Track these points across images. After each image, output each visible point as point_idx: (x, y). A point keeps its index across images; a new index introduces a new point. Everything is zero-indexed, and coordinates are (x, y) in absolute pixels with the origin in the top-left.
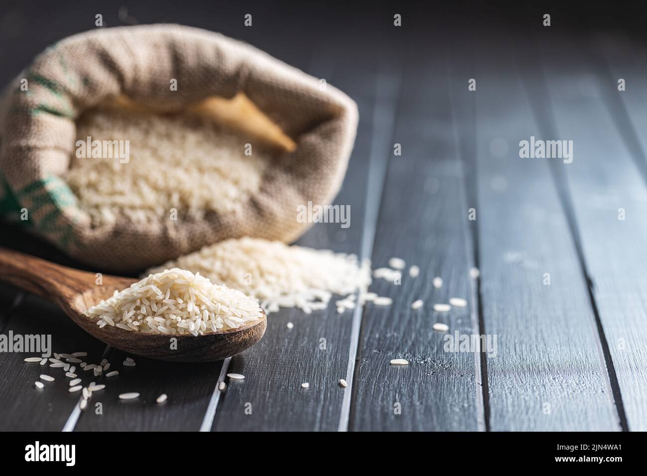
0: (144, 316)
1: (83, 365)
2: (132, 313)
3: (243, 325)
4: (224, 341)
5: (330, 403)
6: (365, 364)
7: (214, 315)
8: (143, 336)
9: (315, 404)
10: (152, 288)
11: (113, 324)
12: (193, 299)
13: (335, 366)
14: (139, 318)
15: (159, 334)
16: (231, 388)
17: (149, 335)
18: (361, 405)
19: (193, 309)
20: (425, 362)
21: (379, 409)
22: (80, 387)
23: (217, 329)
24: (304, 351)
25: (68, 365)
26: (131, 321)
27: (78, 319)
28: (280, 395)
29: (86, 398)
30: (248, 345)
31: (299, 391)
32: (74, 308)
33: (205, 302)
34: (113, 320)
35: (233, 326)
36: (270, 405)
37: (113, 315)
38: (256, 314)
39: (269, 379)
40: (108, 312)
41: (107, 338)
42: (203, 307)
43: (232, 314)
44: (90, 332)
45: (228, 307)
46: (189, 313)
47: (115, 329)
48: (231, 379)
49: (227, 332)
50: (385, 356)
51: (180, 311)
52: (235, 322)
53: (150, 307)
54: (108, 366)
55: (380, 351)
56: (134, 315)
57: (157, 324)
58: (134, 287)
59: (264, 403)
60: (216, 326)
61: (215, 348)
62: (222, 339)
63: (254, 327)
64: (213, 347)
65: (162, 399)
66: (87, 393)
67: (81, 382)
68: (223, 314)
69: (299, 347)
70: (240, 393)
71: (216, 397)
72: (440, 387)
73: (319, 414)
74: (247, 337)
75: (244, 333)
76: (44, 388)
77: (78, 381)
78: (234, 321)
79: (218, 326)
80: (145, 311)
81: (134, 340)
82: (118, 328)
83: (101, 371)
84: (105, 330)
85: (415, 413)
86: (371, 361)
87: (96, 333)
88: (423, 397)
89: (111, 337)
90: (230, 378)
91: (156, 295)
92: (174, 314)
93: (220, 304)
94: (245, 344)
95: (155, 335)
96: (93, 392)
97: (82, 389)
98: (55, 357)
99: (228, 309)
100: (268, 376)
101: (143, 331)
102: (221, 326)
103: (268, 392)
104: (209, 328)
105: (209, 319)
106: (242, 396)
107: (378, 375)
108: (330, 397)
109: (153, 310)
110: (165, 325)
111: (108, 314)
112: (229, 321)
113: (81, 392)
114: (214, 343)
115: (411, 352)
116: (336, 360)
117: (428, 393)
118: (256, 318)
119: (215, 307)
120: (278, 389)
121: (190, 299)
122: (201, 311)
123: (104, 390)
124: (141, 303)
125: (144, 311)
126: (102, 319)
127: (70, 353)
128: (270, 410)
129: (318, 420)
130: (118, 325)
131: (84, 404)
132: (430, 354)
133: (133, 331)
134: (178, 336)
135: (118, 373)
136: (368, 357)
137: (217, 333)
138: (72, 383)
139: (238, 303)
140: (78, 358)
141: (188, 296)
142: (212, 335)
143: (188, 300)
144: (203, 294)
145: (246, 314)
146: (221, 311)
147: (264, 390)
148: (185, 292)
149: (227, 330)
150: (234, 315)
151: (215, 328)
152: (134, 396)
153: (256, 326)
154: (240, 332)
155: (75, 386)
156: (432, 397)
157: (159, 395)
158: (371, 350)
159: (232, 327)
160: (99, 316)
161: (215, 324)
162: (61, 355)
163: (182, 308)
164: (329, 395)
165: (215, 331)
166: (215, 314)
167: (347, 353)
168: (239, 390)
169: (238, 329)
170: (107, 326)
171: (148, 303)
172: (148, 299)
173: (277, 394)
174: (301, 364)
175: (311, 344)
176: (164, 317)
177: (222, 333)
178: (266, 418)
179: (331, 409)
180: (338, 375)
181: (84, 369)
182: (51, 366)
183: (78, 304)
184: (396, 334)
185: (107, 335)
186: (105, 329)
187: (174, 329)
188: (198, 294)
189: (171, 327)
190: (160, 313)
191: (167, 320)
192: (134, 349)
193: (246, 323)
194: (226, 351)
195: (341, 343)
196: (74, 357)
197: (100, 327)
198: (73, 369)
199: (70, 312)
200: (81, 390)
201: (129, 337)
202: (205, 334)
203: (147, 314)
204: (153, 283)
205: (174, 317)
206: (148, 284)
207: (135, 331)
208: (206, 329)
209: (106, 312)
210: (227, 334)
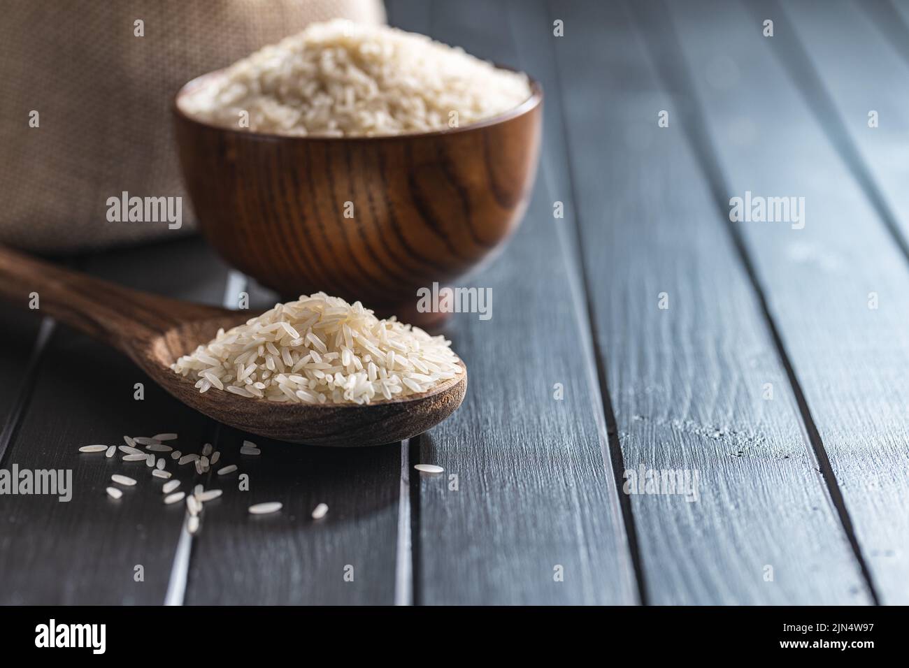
0: (272, 374)
1: (176, 455)
2: (252, 368)
3: (433, 385)
4: (403, 413)
5: (591, 509)
6: (627, 442)
7: (384, 371)
8: (272, 406)
9: (568, 513)
10: (284, 326)
11: (221, 387)
12: (350, 343)
13: (581, 446)
14: (264, 376)
15: (299, 404)
16: (427, 489)
17: (282, 406)
18: (642, 512)
19: (352, 362)
20: (721, 435)
21: (673, 519)
22: (180, 496)
23: (392, 394)
24: (523, 421)
25: (153, 457)
26: (251, 382)
27: (162, 378)
28: (507, 498)
29: (194, 513)
30: (441, 419)
31: (536, 491)
32: (153, 359)
33: (368, 349)
34: (220, 379)
35: (417, 389)
36: (497, 517)
37: (222, 372)
38: (452, 367)
39: (483, 471)
40: (212, 366)
41: (210, 408)
42: (367, 358)
43: (413, 369)
44: (182, 398)
45: (407, 357)
46: (345, 367)
47: (225, 394)
48: (421, 473)
49: (408, 399)
50: (655, 426)
51: (331, 365)
52: (420, 381)
53: (281, 358)
54: (216, 456)
55: (643, 418)
56: (254, 372)
57: (295, 387)
58: (252, 325)
59: (487, 515)
60: (390, 390)
61: (389, 425)
62: (401, 410)
63: (450, 390)
64: (387, 424)
65: (321, 511)
66: (194, 505)
67: (180, 486)
68: (399, 369)
69: (514, 414)
70: (443, 498)
71: (405, 505)
72: (758, 478)
73: (580, 532)
74: (439, 406)
75: (435, 401)
76: (122, 497)
77: (174, 484)
78: (418, 381)
79: (393, 390)
80: (274, 366)
81: (257, 413)
82: (230, 394)
83: (208, 465)
84: (211, 397)
85: (732, 525)
86: (635, 435)
87: (192, 401)
88: (737, 497)
89: (219, 408)
90: (419, 471)
91: (291, 338)
92: (321, 370)
93: (393, 352)
94: (436, 417)
95: (292, 405)
96: (204, 503)
97: (185, 499)
98: (128, 443)
99: (406, 360)
100: (479, 466)
101: (271, 399)
102: (398, 390)
103: (488, 494)
104: (380, 392)
105: (379, 378)
106: (448, 503)
107: (654, 459)
108: (589, 500)
109: (286, 363)
110: (307, 389)
111: (211, 370)
112: (411, 381)
113: (184, 503)
114: (386, 417)
115: (693, 419)
116: (578, 434)
117: (742, 489)
118: (451, 375)
119: (385, 358)
120: (502, 488)
121: (345, 344)
122: (365, 365)
123: (219, 500)
124: (266, 351)
125: (271, 364)
126: (202, 378)
127: (151, 436)
128: (499, 528)
129: (581, 540)
130: (230, 389)
131: (193, 524)
132: (724, 421)
133: (255, 399)
134: (329, 406)
135: (236, 468)
136: (627, 428)
137: (392, 402)
138: (167, 488)
139: (422, 351)
140: (164, 443)
141: (341, 341)
142: (385, 405)
143: (342, 347)
144: (364, 336)
145: (435, 369)
146: (397, 364)
147: (481, 492)
148: (336, 334)
149: (409, 396)
150: (418, 371)
151: (390, 394)
152: (273, 507)
153: (453, 387)
154: (429, 398)
155: (172, 493)
156: (752, 495)
157: (315, 507)
158: (628, 415)
159: (416, 391)
160: (197, 372)
161: (388, 386)
162: (137, 440)
163: (334, 360)
164: (586, 498)
165: (389, 397)
166: (387, 370)
167: (592, 422)
168: (440, 492)
169: (426, 393)
170: (212, 390)
171: (277, 353)
172: (277, 344)
173: (502, 498)
174: (526, 444)
175: (531, 407)
176: (304, 376)
177: (401, 401)
178: (497, 539)
179: (595, 520)
180: (589, 462)
181: (179, 463)
182: (125, 458)
183: (160, 352)
184: (660, 388)
185: (212, 405)
186: (209, 394)
187: (322, 394)
188: (356, 336)
189: (316, 391)
190: (298, 369)
191: (309, 380)
192: (256, 428)
193: (438, 383)
194: (407, 429)
195: (577, 404)
196: (157, 442)
197: (201, 391)
198: (161, 464)
199: (148, 365)
200: (184, 501)
201: (249, 409)
202: (373, 404)
203: (276, 371)
204: (283, 318)
205: (320, 375)
206: (275, 320)
207: (258, 398)
208: (374, 394)
209: (208, 367)
210: (408, 402)
